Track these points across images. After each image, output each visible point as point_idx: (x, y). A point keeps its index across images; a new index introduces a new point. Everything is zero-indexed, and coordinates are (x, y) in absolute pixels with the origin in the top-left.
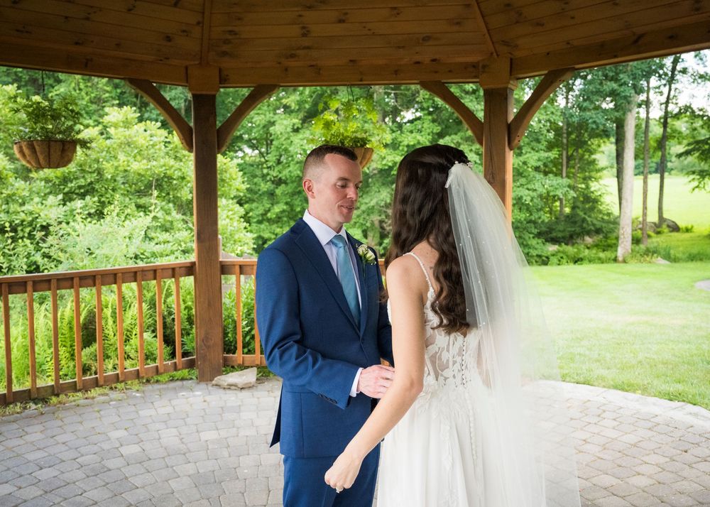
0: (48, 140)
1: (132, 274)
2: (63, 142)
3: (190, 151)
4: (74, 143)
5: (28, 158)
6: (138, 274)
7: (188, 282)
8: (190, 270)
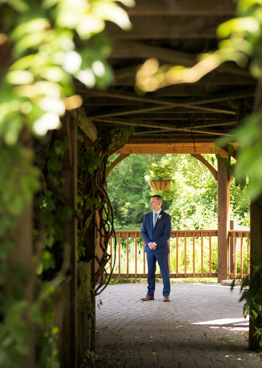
0: (161, 180)
1: (191, 233)
2: (166, 181)
3: (217, 180)
4: (169, 181)
5: (154, 187)
6: (193, 233)
7: (215, 239)
8: (215, 233)
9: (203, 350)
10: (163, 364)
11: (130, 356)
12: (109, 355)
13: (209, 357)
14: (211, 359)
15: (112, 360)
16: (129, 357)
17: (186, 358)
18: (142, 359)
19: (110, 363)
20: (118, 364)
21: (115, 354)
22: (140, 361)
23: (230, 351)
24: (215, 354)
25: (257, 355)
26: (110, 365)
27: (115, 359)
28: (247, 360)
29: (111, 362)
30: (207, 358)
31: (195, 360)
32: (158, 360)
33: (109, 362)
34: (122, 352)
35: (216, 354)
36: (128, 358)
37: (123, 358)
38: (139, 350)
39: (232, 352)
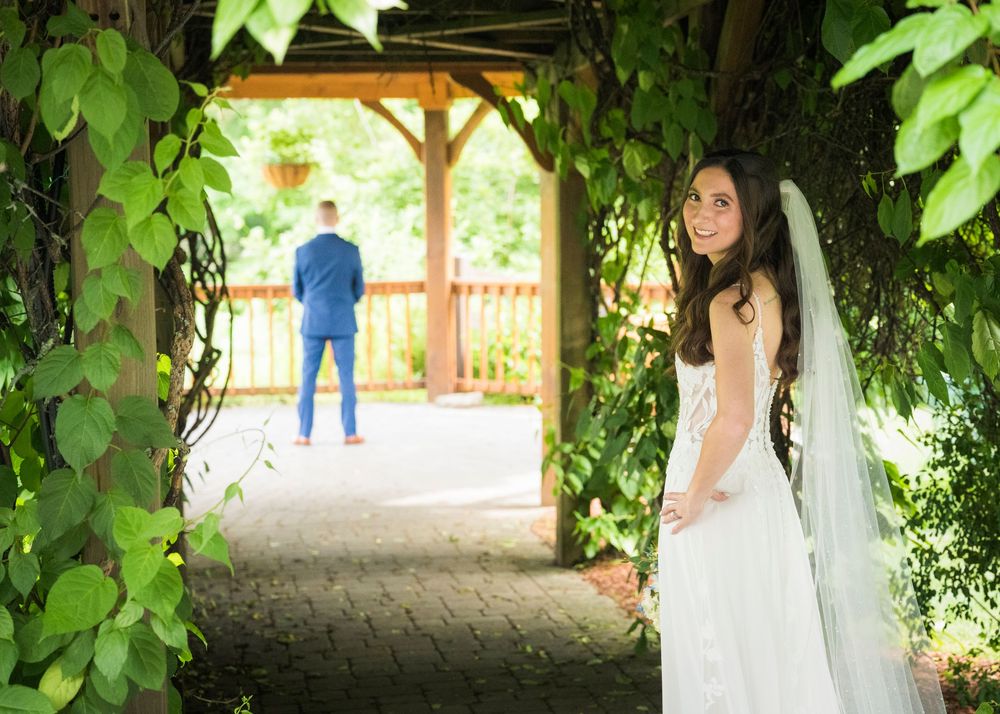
9: (450, 572)
10: (369, 613)
11: (276, 594)
12: (223, 595)
13: (471, 589)
14: (478, 594)
15: (236, 608)
16: (276, 597)
17: (417, 594)
18: (310, 602)
19: (233, 616)
20: (256, 616)
21: (237, 590)
22: (307, 607)
23: (516, 572)
24: (482, 581)
25: (584, 580)
26: (236, 619)
27: (243, 602)
28: (565, 593)
29: (237, 613)
30: (467, 591)
31: (441, 598)
32: (352, 603)
33: (231, 613)
34: (253, 584)
35: (486, 581)
36: (274, 600)
37: (260, 601)
38: (294, 579)
39: (522, 574)
